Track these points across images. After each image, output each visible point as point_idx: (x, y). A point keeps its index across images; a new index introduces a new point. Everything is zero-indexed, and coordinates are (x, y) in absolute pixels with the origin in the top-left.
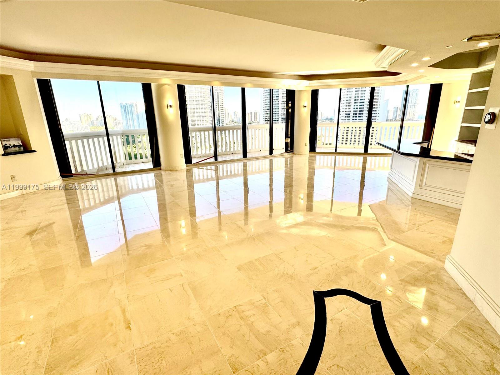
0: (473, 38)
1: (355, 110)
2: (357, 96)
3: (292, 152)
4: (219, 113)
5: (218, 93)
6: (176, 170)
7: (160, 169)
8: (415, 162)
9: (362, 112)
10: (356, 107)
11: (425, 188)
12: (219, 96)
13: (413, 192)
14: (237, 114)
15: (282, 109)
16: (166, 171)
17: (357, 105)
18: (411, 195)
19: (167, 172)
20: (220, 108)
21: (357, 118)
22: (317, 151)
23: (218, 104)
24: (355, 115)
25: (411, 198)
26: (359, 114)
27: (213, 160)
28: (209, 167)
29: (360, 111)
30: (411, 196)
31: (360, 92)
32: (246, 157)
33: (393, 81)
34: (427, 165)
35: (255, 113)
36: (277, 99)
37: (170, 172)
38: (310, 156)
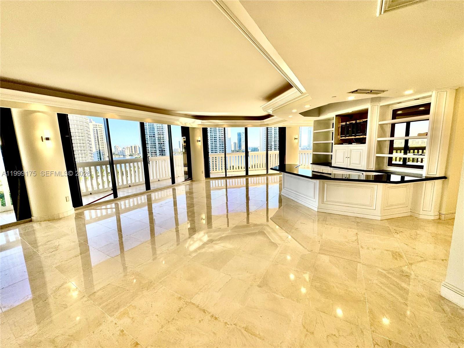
0: (358, 91)
1: (212, 144)
2: (211, 135)
3: (191, 179)
4: (99, 147)
5: (97, 130)
6: (60, 219)
7: (31, 221)
8: (314, 183)
9: (216, 146)
10: (212, 142)
11: (327, 203)
12: (98, 132)
13: (318, 207)
14: (117, 148)
15: (159, 143)
16: (42, 223)
17: (213, 141)
18: (316, 209)
19: (44, 224)
20: (100, 143)
21: (214, 150)
22: (211, 177)
23: (98, 139)
24: (212, 148)
25: (317, 212)
26: (215, 147)
27: (112, 197)
28: (109, 206)
29: (215, 145)
30: (317, 211)
31: (213, 133)
32: (150, 189)
33: (260, 124)
34: (326, 185)
35: (134, 147)
36: (154, 136)
37: (50, 224)
38: (206, 182)
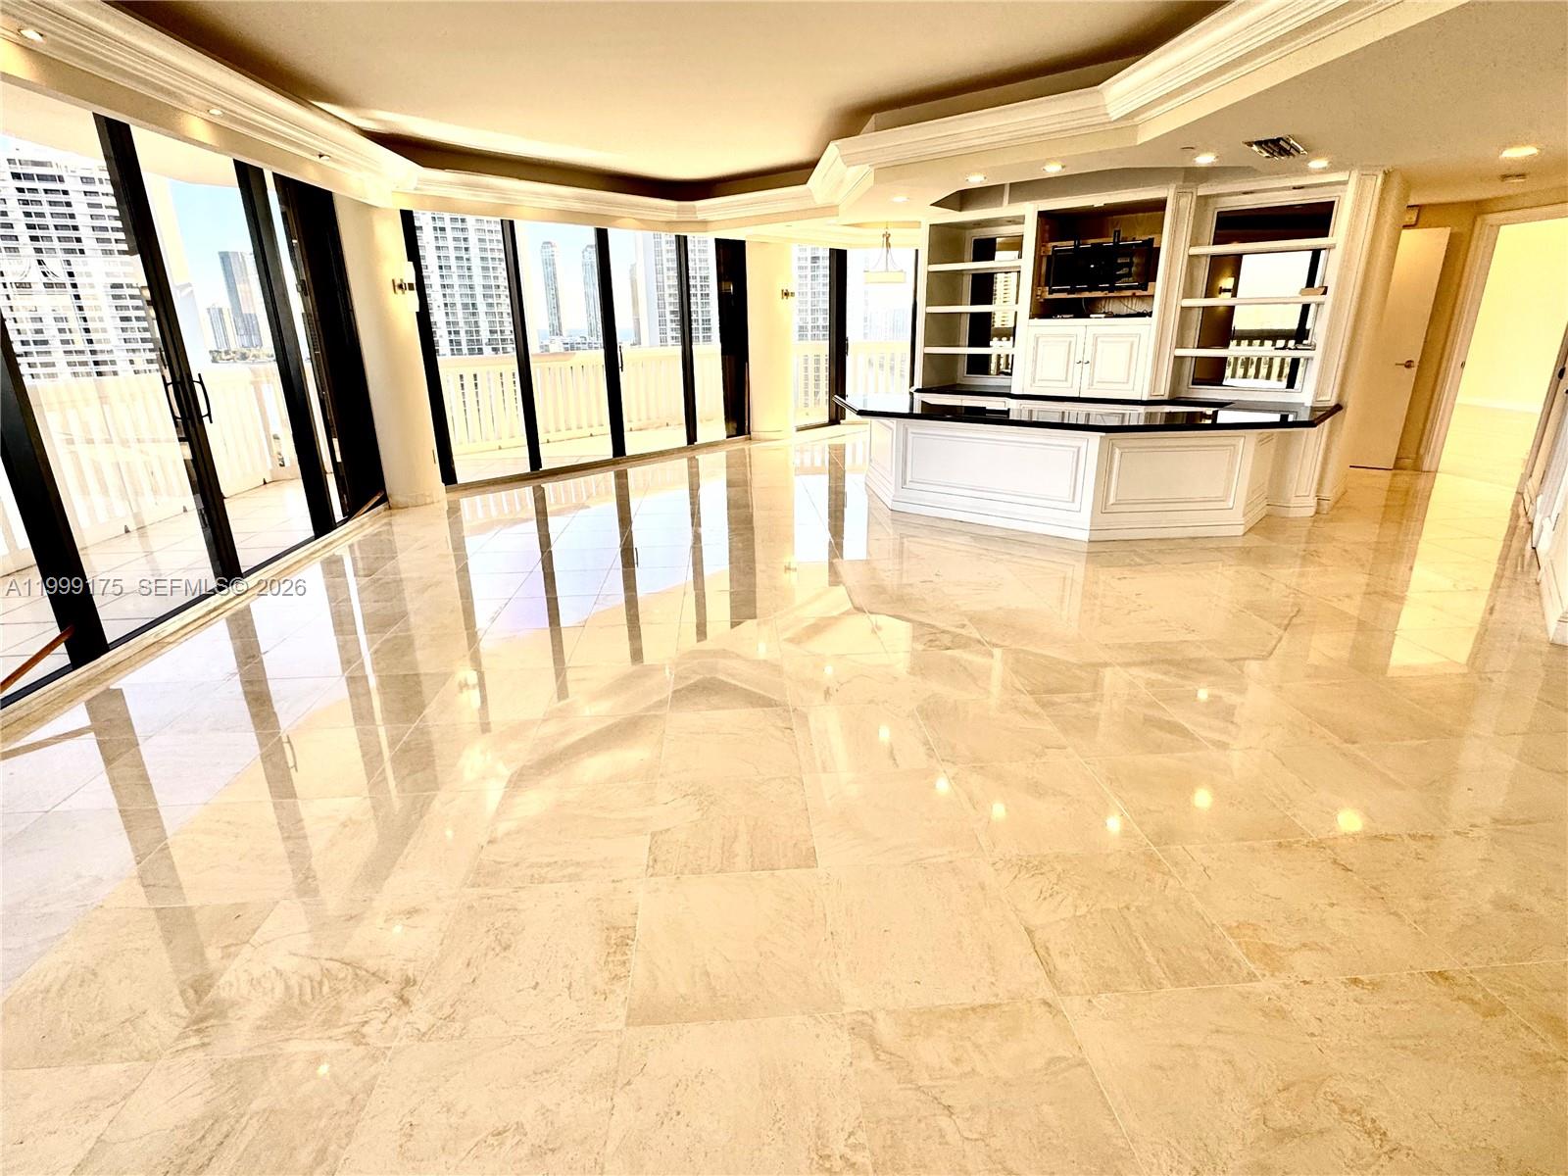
3: (384, 499)
34: (1117, 452)
